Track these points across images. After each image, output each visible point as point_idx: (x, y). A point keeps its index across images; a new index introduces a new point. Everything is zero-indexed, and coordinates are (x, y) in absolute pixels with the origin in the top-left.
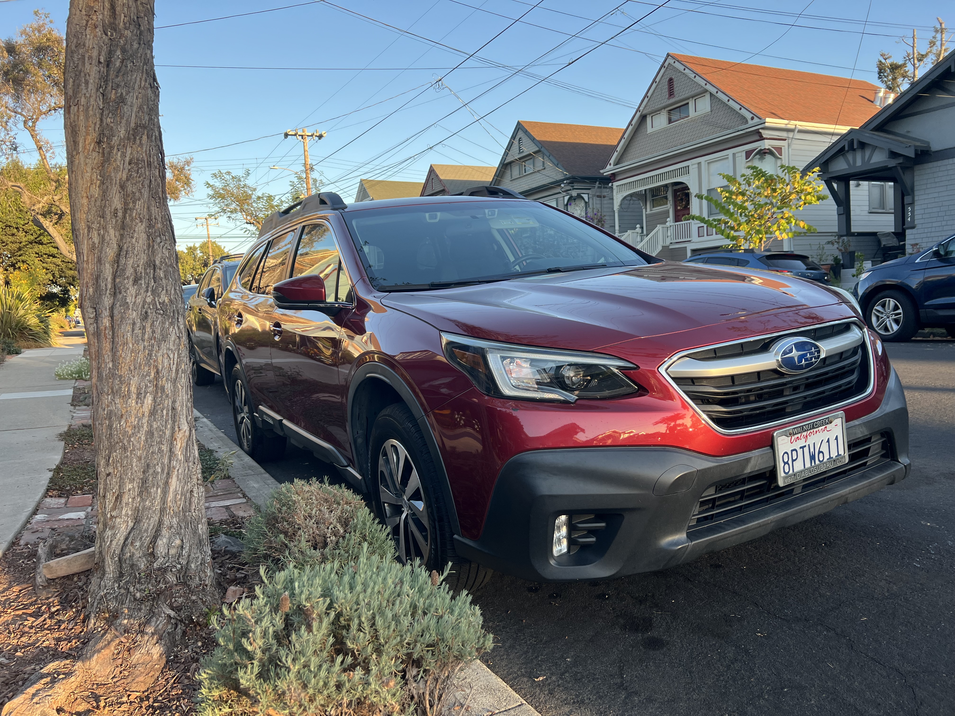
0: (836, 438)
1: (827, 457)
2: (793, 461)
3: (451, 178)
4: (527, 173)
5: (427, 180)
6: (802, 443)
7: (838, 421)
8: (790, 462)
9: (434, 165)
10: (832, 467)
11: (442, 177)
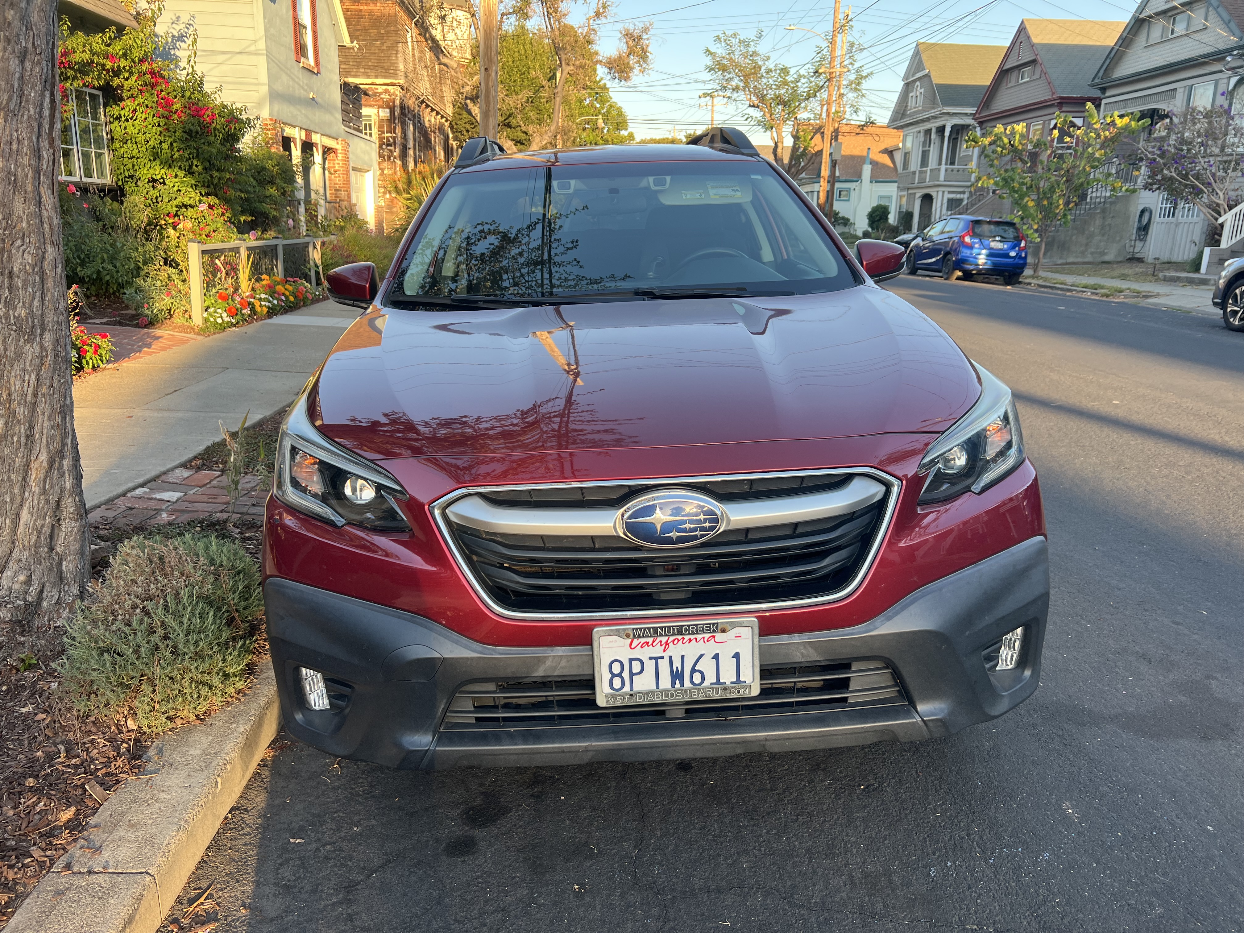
0: (737, 656)
1: (710, 678)
2: (632, 674)
3: (1052, 42)
4: (1175, 35)
5: (1013, 43)
6: (657, 651)
7: (746, 632)
8: (626, 675)
9: (1027, 20)
10: (717, 696)
11: (1035, 40)
